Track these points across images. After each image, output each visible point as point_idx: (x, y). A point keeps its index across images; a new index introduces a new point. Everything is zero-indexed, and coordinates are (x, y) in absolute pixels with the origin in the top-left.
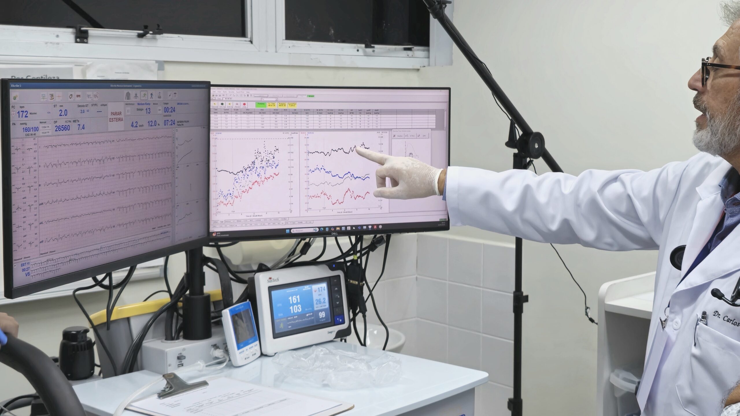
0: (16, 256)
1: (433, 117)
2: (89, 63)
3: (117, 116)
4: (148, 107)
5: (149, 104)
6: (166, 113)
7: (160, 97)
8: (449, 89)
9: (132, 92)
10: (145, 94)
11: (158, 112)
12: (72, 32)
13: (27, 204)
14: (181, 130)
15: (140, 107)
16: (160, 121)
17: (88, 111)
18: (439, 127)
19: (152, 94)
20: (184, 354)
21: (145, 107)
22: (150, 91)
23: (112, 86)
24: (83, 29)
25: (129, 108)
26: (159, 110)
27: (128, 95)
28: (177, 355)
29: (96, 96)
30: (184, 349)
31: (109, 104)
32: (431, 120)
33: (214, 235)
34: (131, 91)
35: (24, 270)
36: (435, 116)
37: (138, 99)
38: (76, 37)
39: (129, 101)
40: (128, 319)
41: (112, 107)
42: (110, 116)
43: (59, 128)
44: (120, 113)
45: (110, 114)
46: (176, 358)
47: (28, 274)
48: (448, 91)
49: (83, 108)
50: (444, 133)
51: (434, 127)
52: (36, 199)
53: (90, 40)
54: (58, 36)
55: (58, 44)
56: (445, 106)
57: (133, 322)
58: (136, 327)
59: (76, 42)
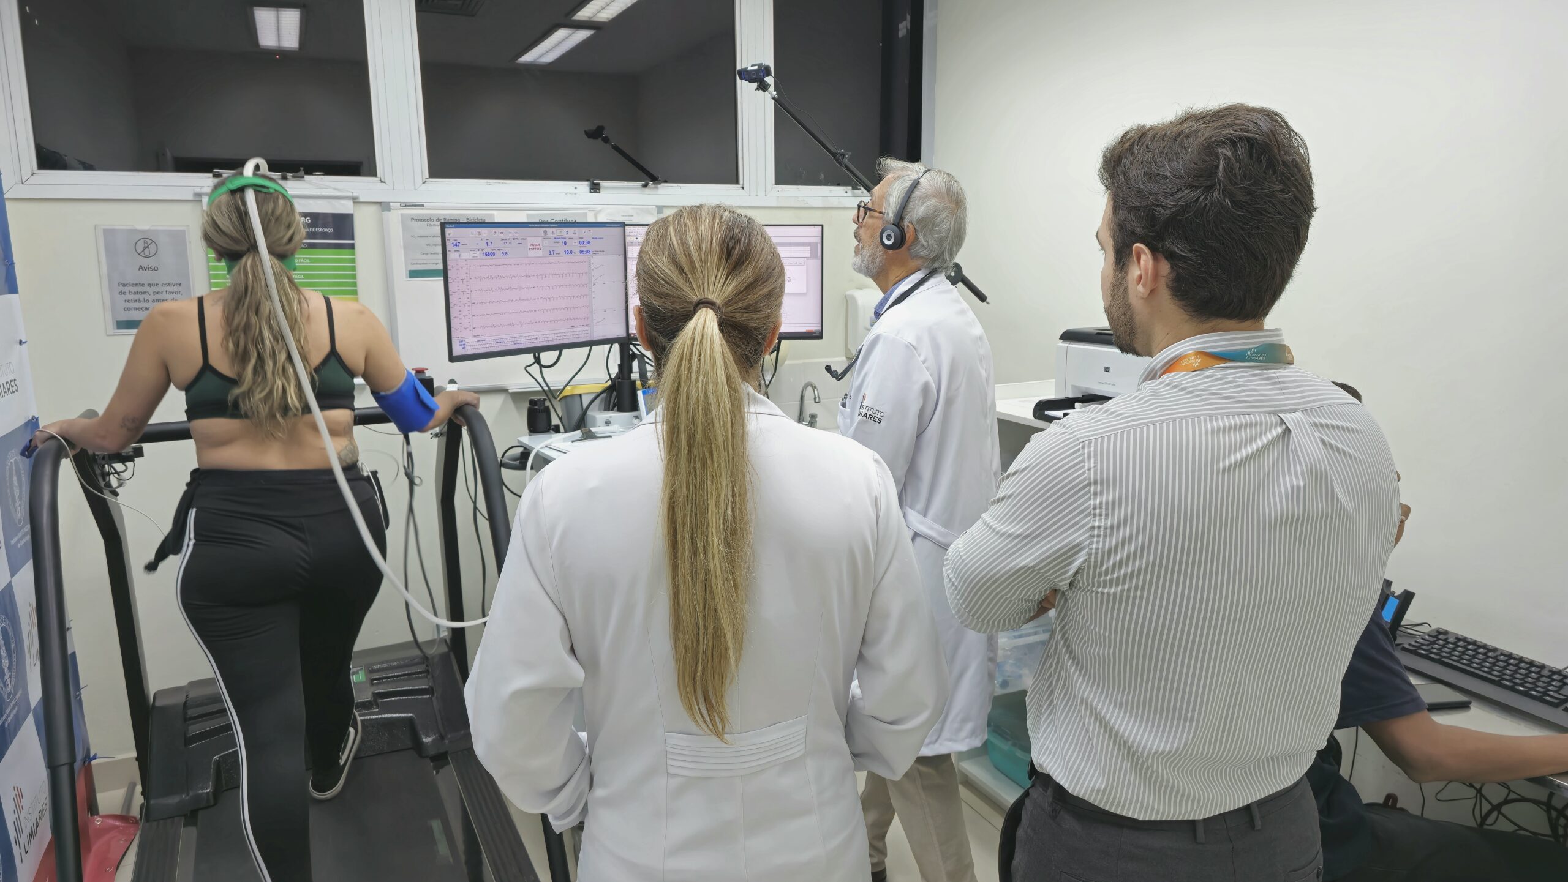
0: (453, 335)
1: (808, 248)
2: (599, 209)
3: (535, 247)
4: (564, 240)
5: (565, 238)
6: (582, 245)
7: (575, 234)
8: (822, 226)
9: (549, 230)
10: (561, 232)
11: (574, 245)
12: (587, 185)
13: (462, 303)
14: (595, 257)
15: (557, 240)
16: (577, 250)
17: (510, 243)
18: (813, 256)
19: (567, 232)
20: (610, 420)
21: (561, 241)
22: (565, 229)
23: (530, 226)
24: (595, 182)
25: (546, 241)
26: (576, 242)
27: (545, 233)
28: (605, 420)
29: (516, 233)
30: (611, 417)
31: (528, 238)
32: (806, 251)
33: (632, 335)
34: (547, 229)
35: (461, 345)
36: (809, 247)
37: (555, 236)
38: (591, 189)
39: (546, 237)
40: (580, 395)
41: (531, 240)
42: (529, 247)
43: (487, 254)
44: (539, 245)
45: (529, 245)
46: (604, 423)
47: (464, 348)
48: (821, 227)
49: (505, 241)
50: (818, 261)
51: (809, 256)
52: (468, 300)
53: (602, 190)
54: (576, 188)
55: (575, 194)
56: (819, 240)
57: (584, 398)
58: (586, 401)
59: (591, 192)
